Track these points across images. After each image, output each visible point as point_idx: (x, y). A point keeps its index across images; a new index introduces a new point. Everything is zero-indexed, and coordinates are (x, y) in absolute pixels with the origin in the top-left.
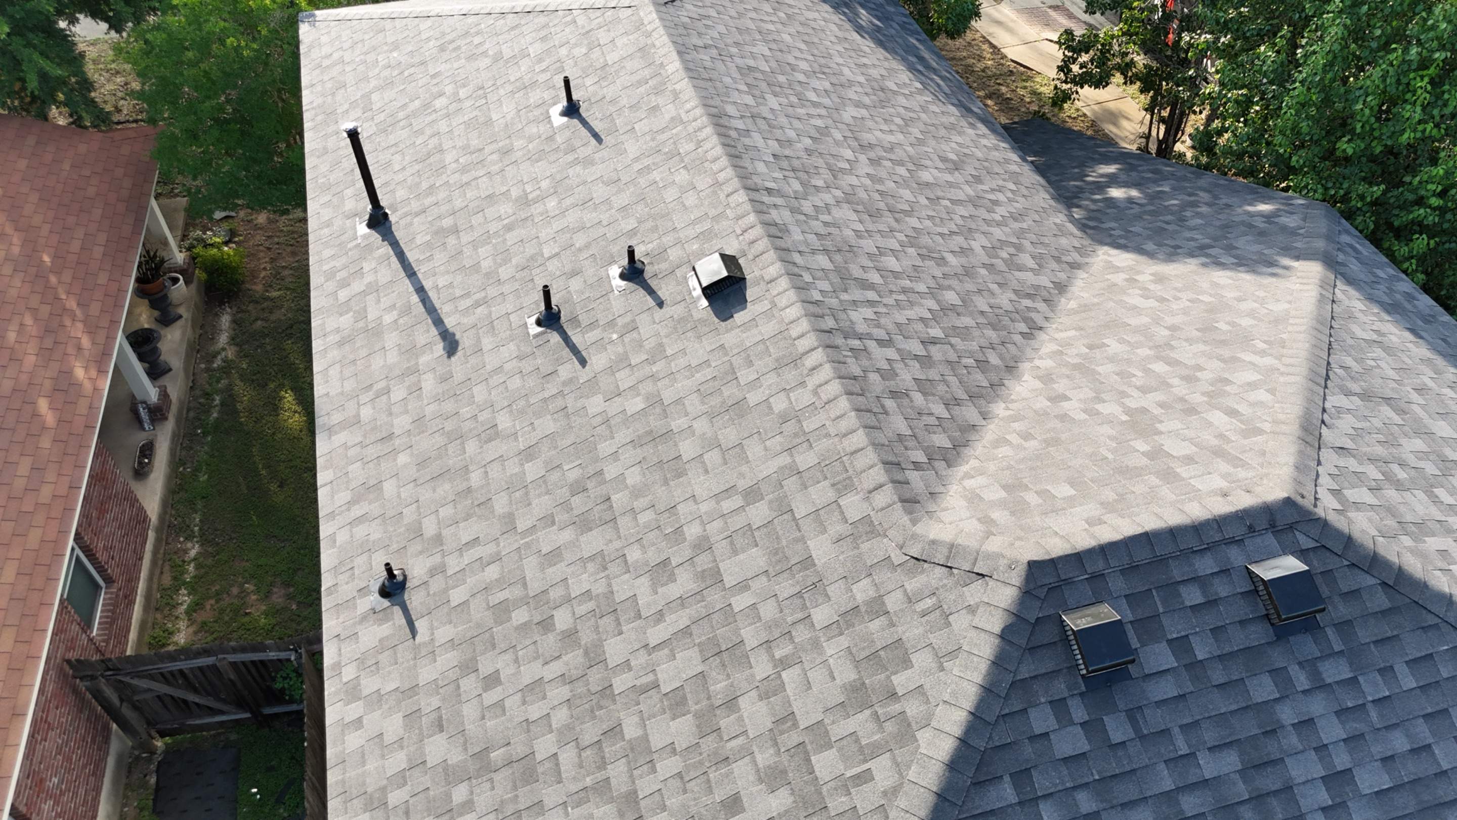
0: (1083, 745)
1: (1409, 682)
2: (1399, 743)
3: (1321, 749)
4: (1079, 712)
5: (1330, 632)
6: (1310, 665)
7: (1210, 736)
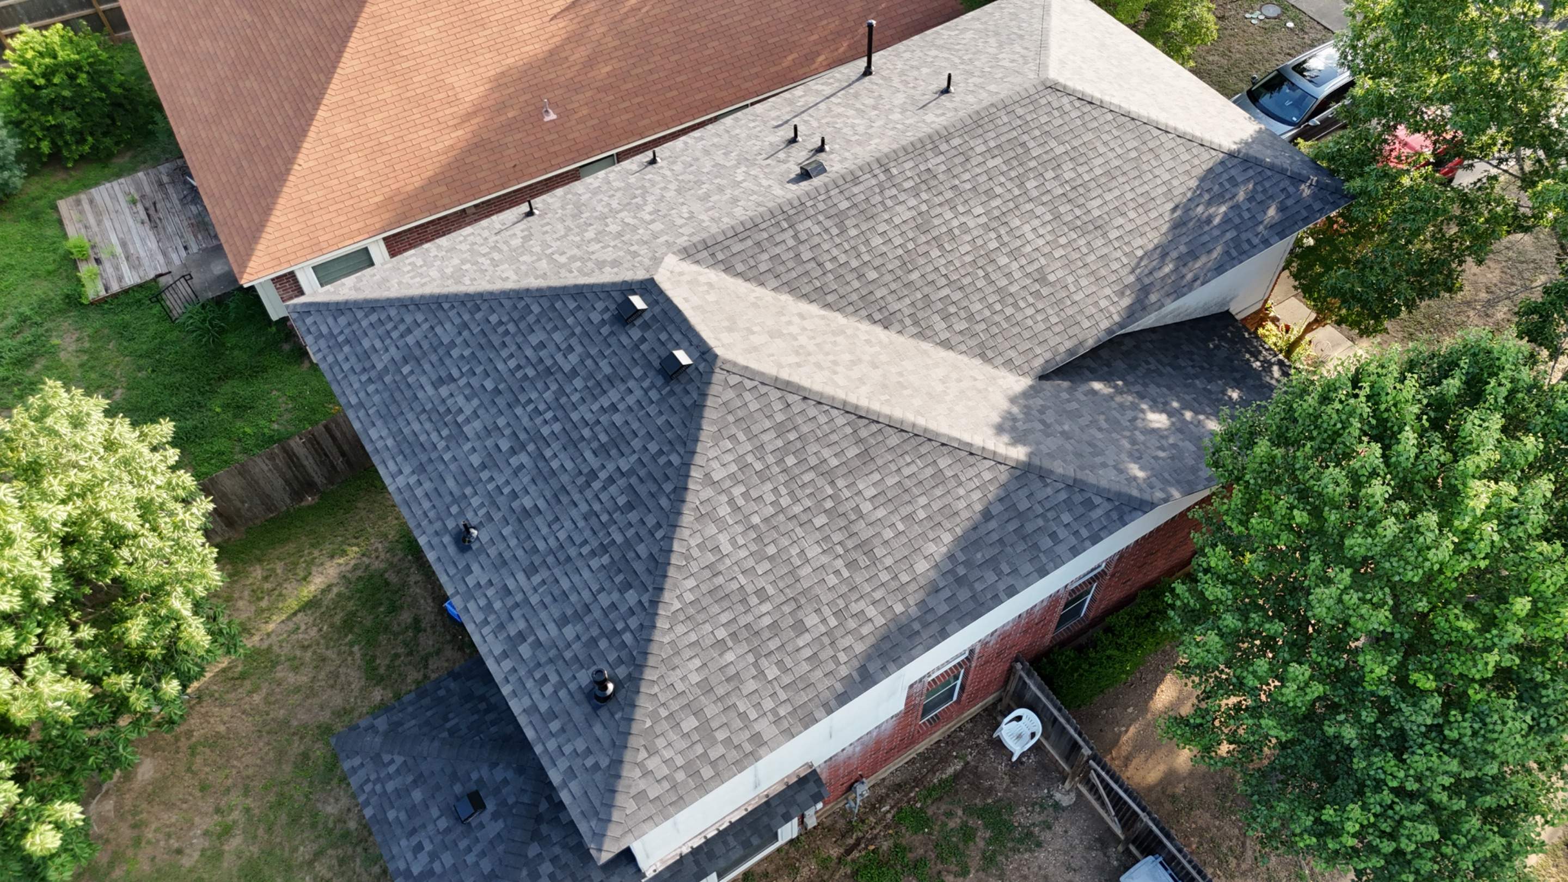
0: (595, 322)
1: (660, 421)
2: (635, 425)
3: (623, 399)
4: (606, 316)
5: (668, 388)
6: (653, 385)
7: (614, 361)
